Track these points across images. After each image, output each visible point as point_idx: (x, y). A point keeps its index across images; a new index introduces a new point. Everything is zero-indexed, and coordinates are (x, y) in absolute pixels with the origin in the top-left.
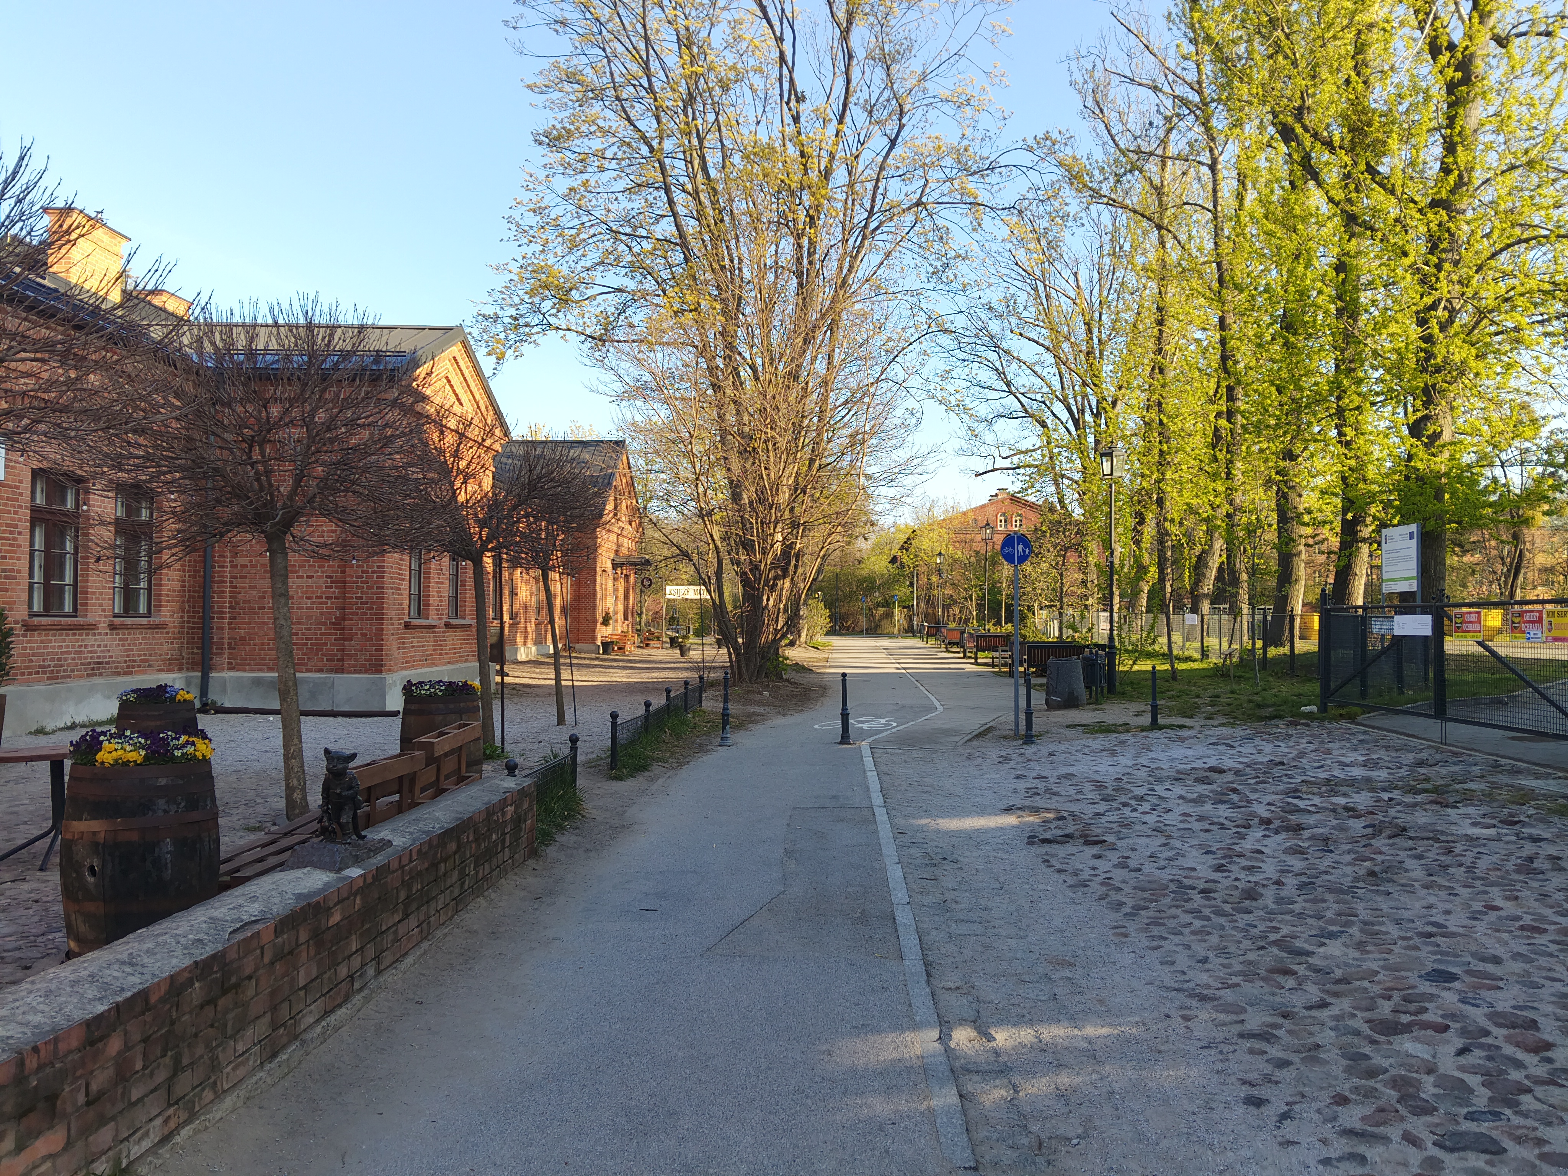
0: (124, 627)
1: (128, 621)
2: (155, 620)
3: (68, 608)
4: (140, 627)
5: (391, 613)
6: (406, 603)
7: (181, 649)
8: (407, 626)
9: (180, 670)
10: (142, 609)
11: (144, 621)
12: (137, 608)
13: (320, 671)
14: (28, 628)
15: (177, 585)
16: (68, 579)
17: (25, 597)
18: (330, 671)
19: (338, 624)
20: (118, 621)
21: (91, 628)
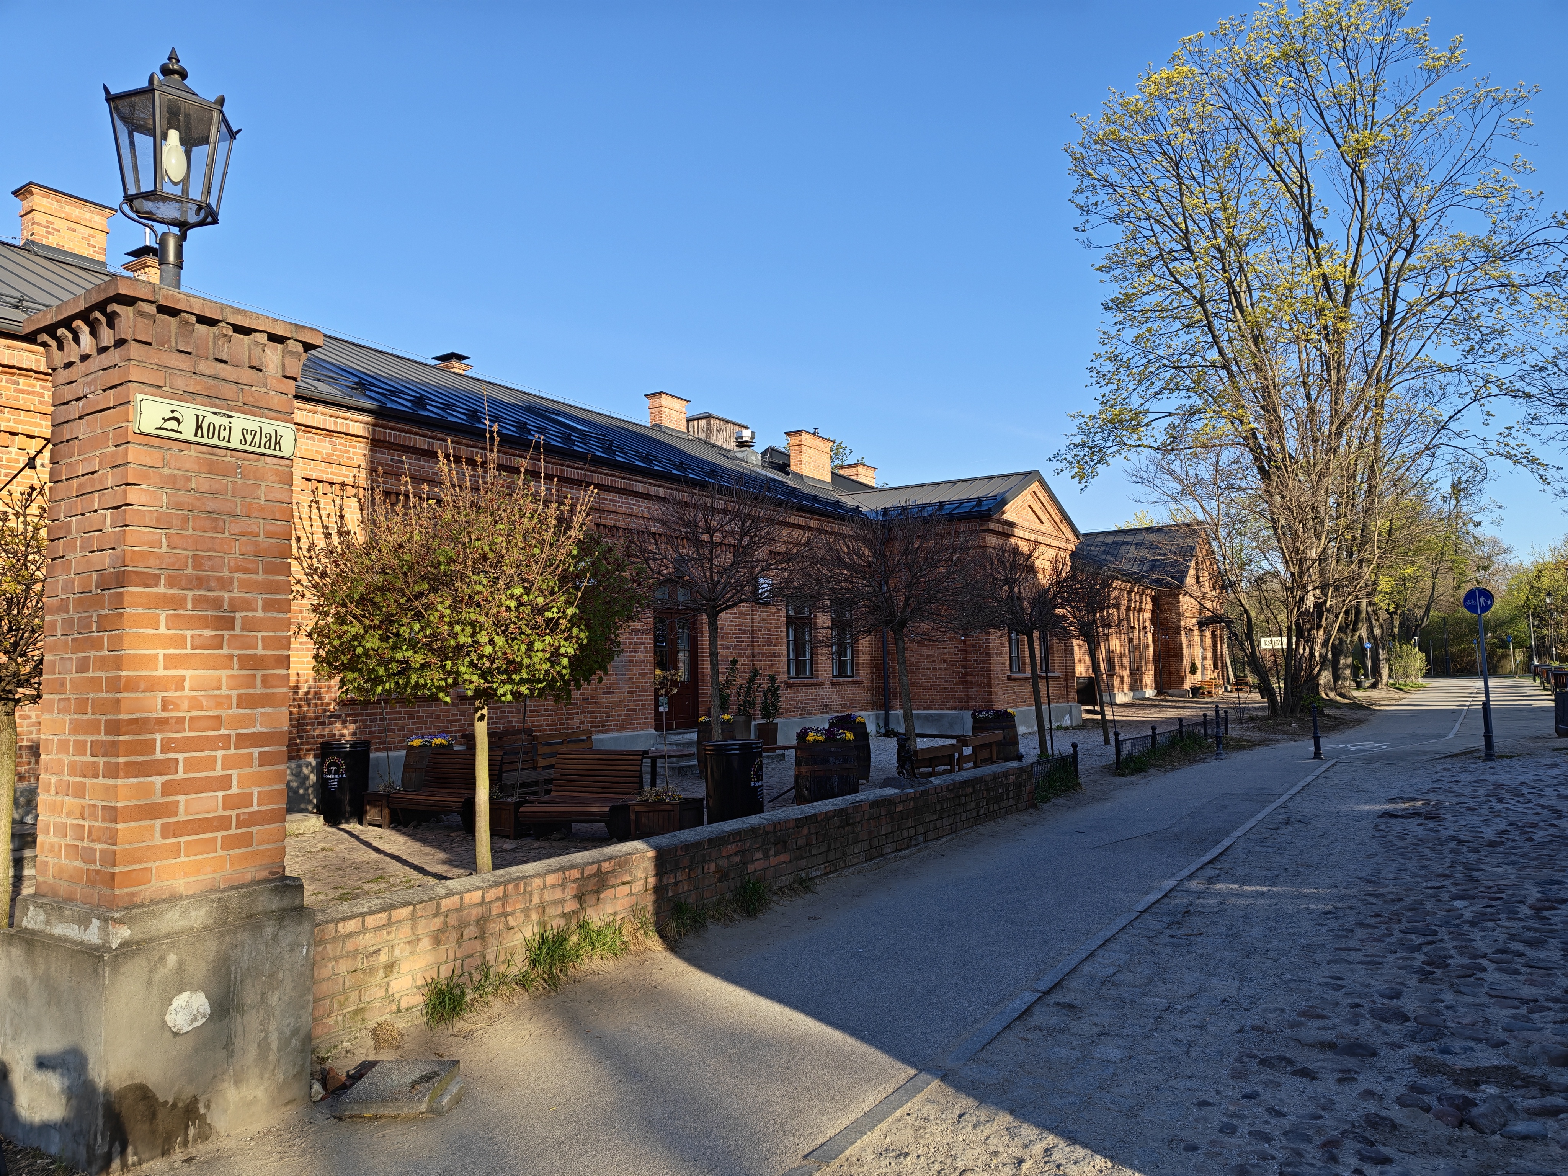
0: (839, 684)
1: (841, 680)
2: (856, 679)
3: (808, 673)
4: (848, 683)
5: (996, 669)
6: (1008, 663)
7: (872, 697)
8: (1009, 678)
9: (872, 709)
10: (849, 672)
11: (850, 680)
12: (846, 672)
13: (955, 709)
14: (788, 685)
15: (867, 657)
16: (808, 656)
17: (786, 667)
18: (961, 709)
19: (963, 678)
20: (835, 680)
21: (821, 684)
